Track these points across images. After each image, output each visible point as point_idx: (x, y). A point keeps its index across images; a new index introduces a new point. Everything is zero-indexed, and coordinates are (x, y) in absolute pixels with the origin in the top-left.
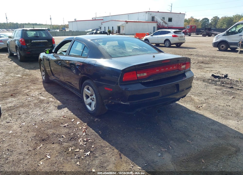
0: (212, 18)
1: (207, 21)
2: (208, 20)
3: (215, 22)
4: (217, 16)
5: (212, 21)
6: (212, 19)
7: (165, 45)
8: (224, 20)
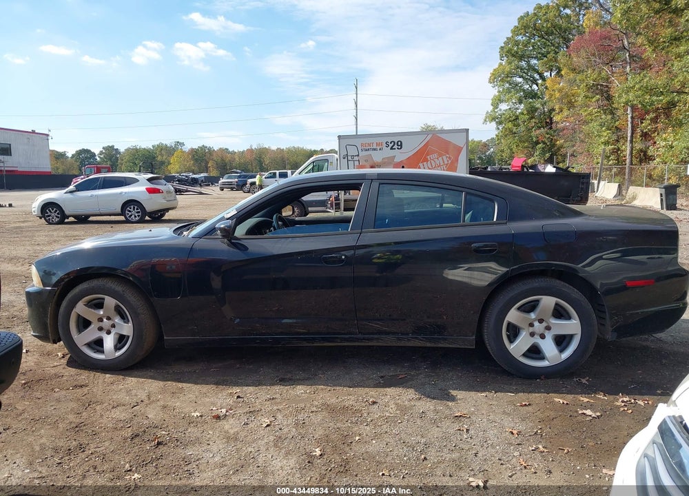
0: (102, 150)
1: (90, 158)
2: (93, 155)
3: (110, 159)
4: (113, 146)
5: (102, 156)
6: (101, 153)
7: (126, 217)
8: (134, 155)
